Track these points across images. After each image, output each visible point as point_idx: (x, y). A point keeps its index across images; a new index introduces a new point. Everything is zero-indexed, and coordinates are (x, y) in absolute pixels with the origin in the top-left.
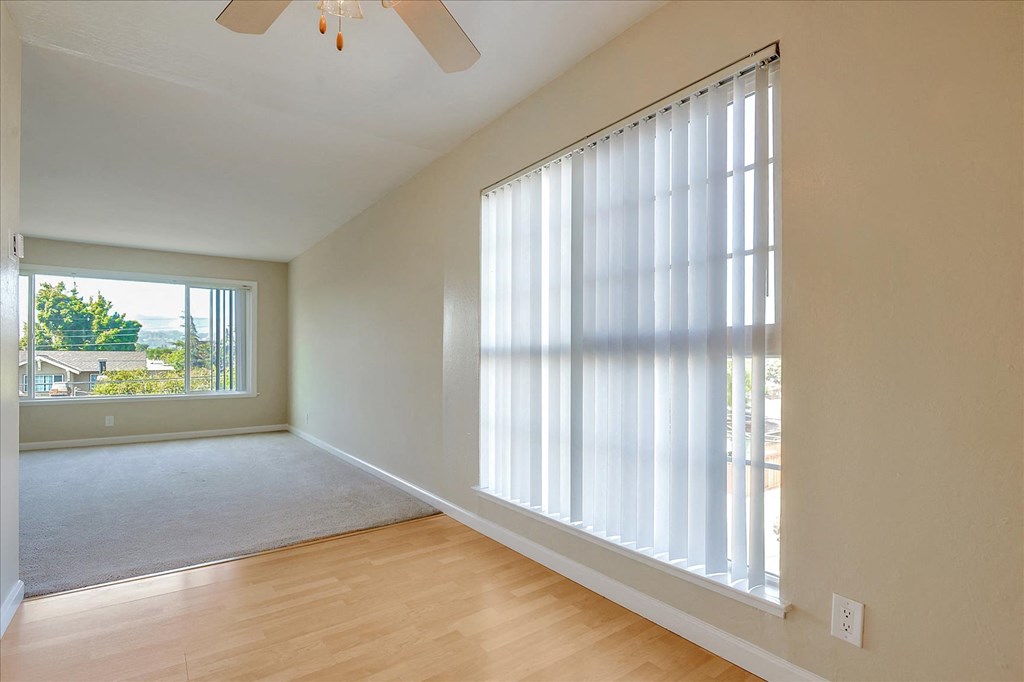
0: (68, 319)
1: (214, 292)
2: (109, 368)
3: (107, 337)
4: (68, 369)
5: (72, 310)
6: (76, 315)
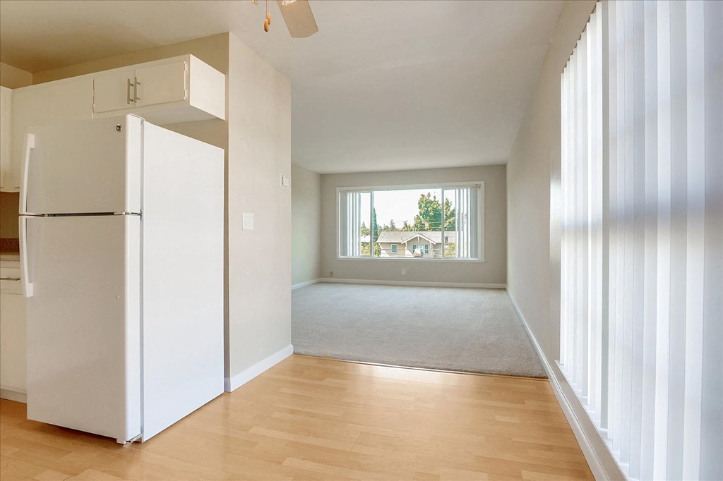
0: (432, 213)
1: (457, 191)
2: (449, 241)
3: (450, 222)
4: (431, 242)
5: (433, 208)
6: (435, 210)
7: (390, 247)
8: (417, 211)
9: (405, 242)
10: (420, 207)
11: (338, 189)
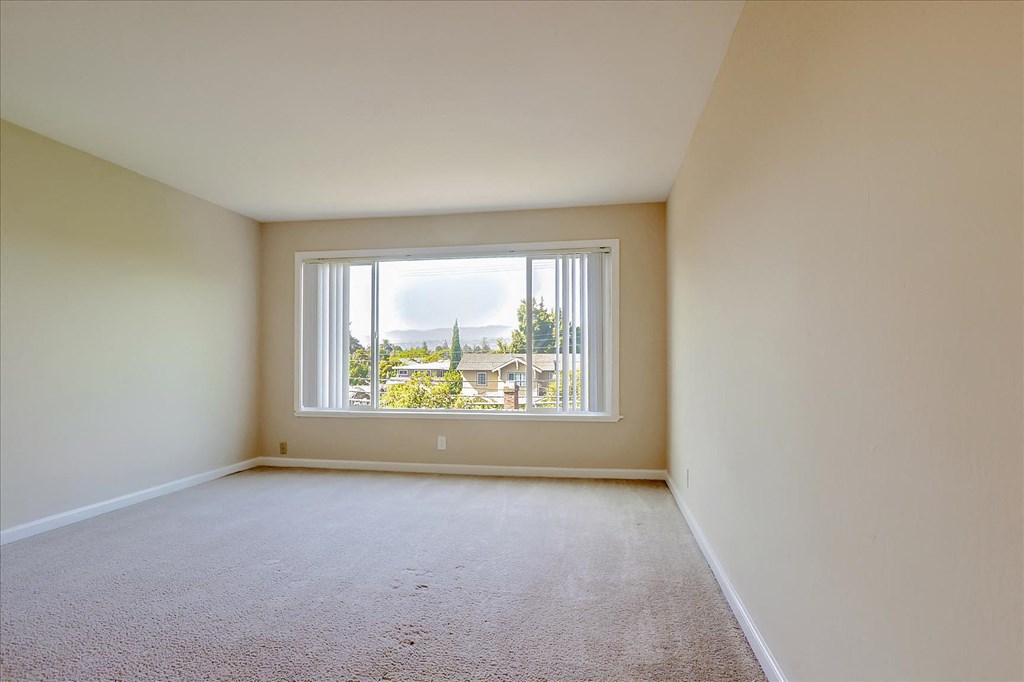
0: (537, 328)
4: (535, 369)
5: (539, 320)
6: (542, 324)
7: (476, 378)
8: (516, 325)
9: (498, 369)
10: (521, 319)
11: (299, 256)
